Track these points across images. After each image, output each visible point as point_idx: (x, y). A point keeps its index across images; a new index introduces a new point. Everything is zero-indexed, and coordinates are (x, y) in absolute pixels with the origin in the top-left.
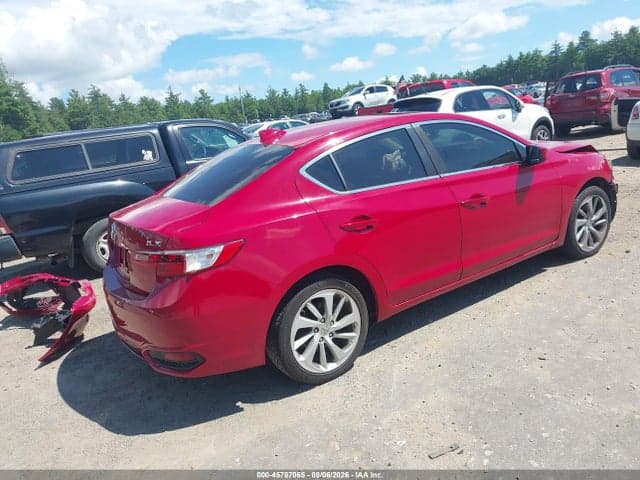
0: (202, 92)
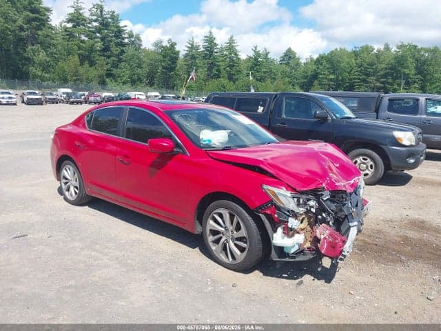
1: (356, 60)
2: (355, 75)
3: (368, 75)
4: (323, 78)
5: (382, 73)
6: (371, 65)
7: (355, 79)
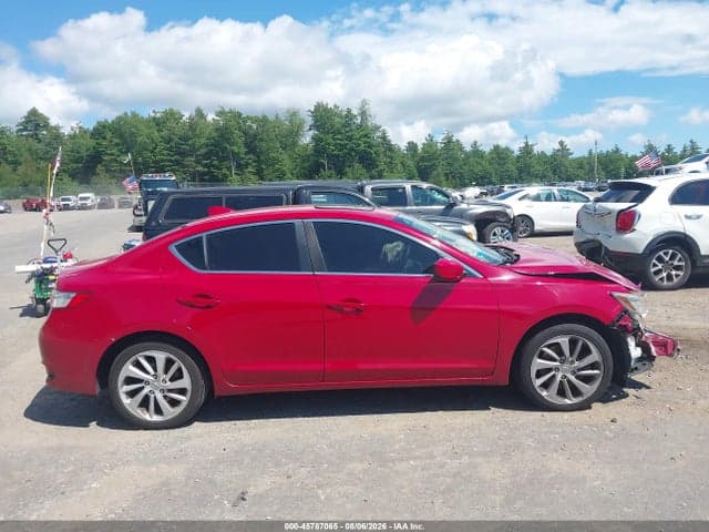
0: (561, 143)
1: (158, 131)
2: (162, 154)
3: (183, 154)
4: (111, 161)
5: (203, 151)
6: (185, 139)
7: (163, 161)
